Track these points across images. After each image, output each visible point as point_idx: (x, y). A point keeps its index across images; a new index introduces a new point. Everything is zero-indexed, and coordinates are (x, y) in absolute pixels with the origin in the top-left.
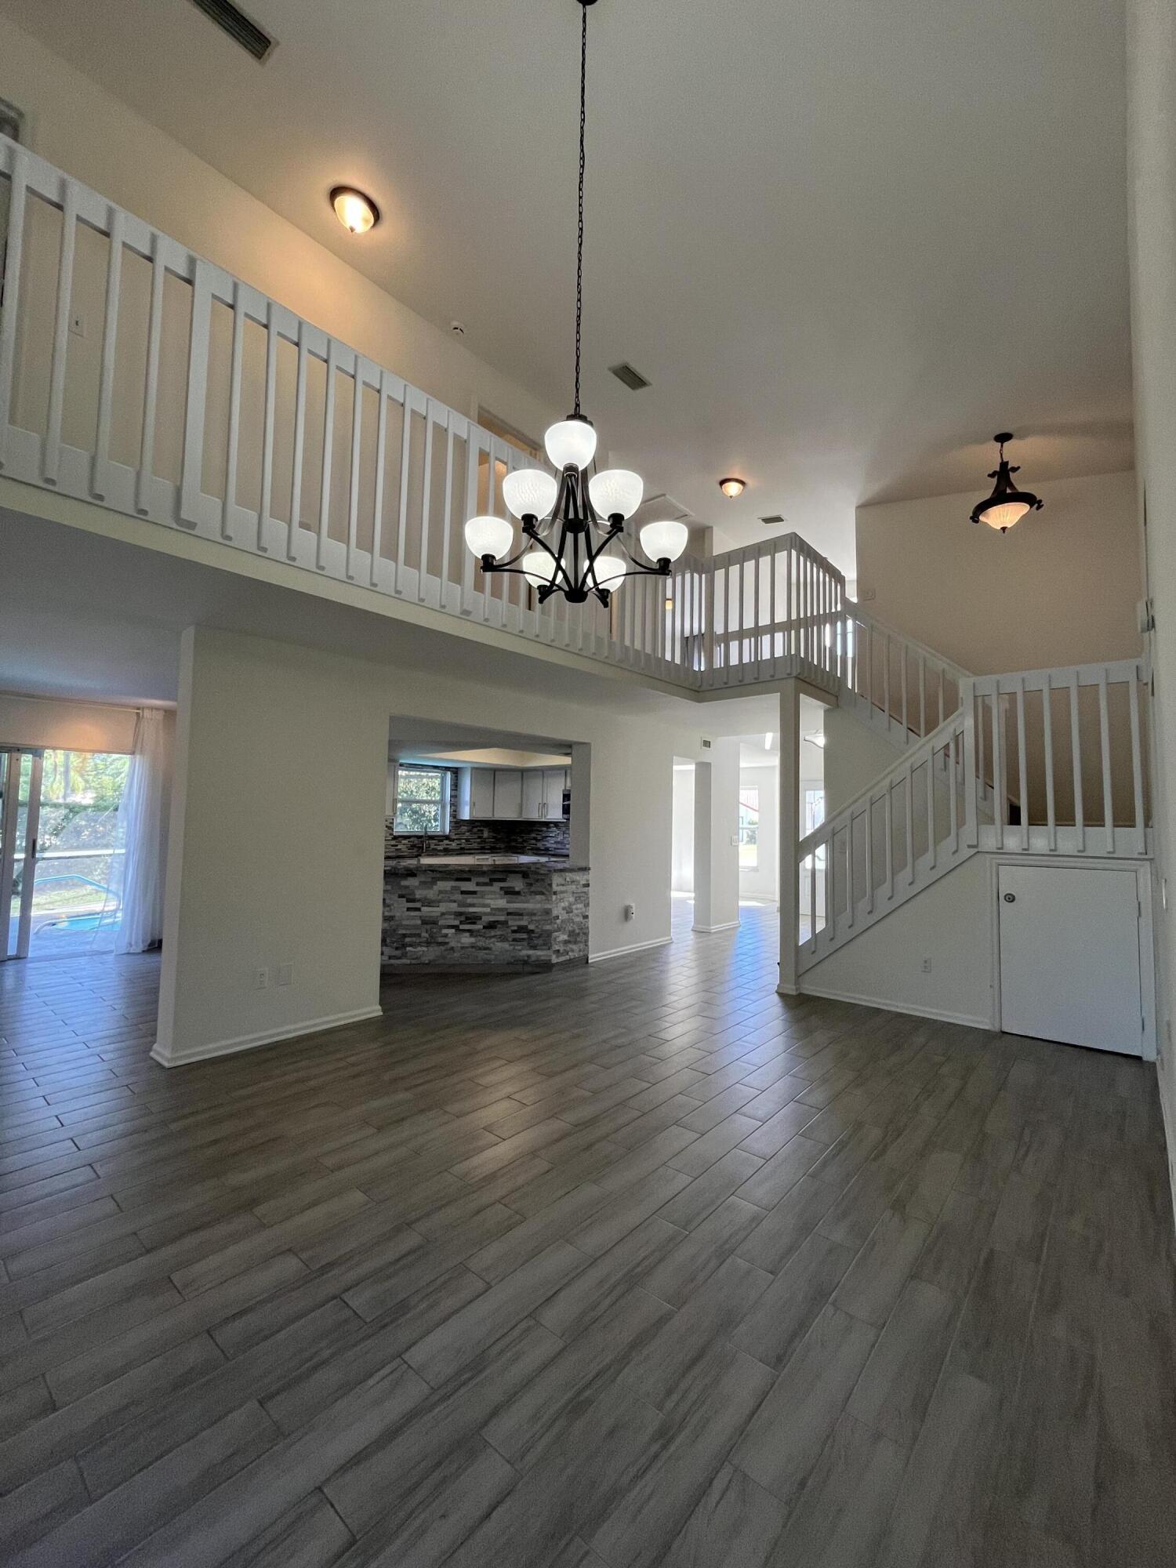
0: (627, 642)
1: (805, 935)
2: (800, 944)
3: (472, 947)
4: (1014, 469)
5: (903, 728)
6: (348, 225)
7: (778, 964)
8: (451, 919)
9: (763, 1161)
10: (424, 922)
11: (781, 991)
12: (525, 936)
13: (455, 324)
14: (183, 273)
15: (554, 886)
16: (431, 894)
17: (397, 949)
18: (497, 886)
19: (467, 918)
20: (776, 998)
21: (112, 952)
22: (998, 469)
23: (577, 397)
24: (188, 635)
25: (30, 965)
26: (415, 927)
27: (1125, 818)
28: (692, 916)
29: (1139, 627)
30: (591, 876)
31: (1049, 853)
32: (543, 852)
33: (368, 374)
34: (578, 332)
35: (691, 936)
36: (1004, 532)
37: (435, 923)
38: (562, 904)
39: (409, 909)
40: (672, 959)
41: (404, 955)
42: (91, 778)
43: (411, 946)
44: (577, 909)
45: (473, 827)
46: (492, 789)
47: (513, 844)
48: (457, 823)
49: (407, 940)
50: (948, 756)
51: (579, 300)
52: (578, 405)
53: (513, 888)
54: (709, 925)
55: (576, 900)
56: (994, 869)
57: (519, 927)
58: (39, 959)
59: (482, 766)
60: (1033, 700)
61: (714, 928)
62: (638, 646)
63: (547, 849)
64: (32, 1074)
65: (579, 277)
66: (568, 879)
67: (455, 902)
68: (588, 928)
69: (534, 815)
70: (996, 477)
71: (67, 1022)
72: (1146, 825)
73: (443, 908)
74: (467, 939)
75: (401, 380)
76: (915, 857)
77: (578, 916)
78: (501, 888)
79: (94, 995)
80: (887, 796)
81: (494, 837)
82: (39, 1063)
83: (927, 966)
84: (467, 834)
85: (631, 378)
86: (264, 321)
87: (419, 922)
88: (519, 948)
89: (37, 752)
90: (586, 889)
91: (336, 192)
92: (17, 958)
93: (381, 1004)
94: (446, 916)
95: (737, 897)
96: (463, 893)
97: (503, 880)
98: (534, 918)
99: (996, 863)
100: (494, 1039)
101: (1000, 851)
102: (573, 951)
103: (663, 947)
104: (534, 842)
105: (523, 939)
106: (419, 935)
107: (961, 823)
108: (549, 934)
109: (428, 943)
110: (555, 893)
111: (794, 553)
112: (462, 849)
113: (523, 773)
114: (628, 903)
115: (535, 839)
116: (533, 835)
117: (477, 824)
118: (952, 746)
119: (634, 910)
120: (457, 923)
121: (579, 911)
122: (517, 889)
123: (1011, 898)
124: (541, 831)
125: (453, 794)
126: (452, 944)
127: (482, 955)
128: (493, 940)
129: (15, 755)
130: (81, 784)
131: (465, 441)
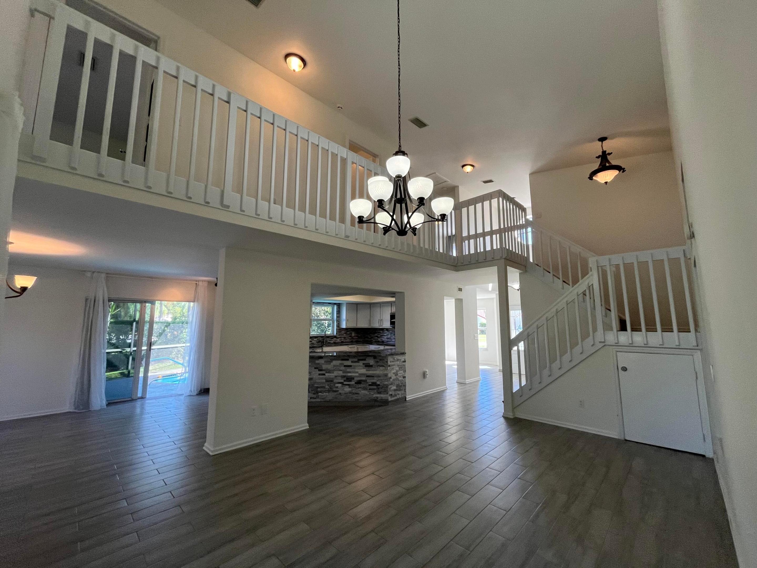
0: (422, 245)
1: (516, 388)
2: (514, 392)
3: (350, 393)
4: (609, 154)
5: (560, 282)
6: (292, 69)
7: (503, 401)
8: (339, 379)
9: (505, 512)
10: (327, 381)
11: (505, 416)
12: (375, 387)
13: (338, 105)
14: (226, 99)
15: (389, 363)
16: (329, 367)
17: (314, 394)
18: (361, 363)
19: (347, 379)
20: (502, 420)
21: (183, 394)
22: (601, 154)
23: (400, 143)
24: (223, 252)
25: (147, 401)
26: (323, 383)
27: (684, 328)
28: (456, 374)
29: (686, 236)
30: (406, 357)
31: (644, 346)
32: (381, 343)
33: (303, 134)
34: (399, 114)
35: (456, 385)
36: (606, 184)
37: (332, 381)
38: (393, 371)
39: (319, 374)
40: (448, 398)
41: (318, 397)
42: (171, 308)
43: (321, 392)
44: (400, 373)
45: (347, 331)
46: (356, 312)
47: (367, 339)
48: (340, 330)
49: (319, 389)
50: (586, 295)
51: (399, 100)
52: (400, 146)
53: (369, 363)
54: (465, 380)
55: (399, 369)
56: (615, 355)
57: (372, 383)
58: (151, 399)
59: (351, 302)
60: (629, 268)
61: (467, 381)
62: (427, 247)
63: (383, 342)
64: (151, 457)
65: (399, 89)
66: (395, 359)
67: (341, 370)
68: (405, 383)
69: (376, 325)
70: (600, 158)
71: (165, 431)
72: (696, 331)
73: (336, 373)
74: (347, 389)
75: (316, 134)
76: (572, 348)
77: (400, 377)
78: (363, 364)
79: (177, 417)
80: (555, 317)
81: (357, 336)
82: (154, 452)
83: (582, 404)
84: (345, 335)
85: (419, 123)
86: (259, 116)
87: (325, 381)
88: (373, 393)
89: (153, 303)
90: (404, 363)
91: (287, 56)
92: (142, 398)
93: (308, 423)
94: (337, 378)
95: (478, 364)
96: (345, 366)
97: (365, 360)
98: (379, 378)
99: (615, 351)
100: (363, 442)
101: (617, 344)
102: (399, 394)
103: (443, 391)
104: (376, 338)
105: (375, 389)
106: (324, 387)
107: (595, 330)
108: (387, 386)
109: (329, 391)
110: (389, 366)
111: (501, 199)
112: (342, 342)
113: (371, 305)
114: (425, 370)
115: (377, 336)
116: (376, 335)
117: (349, 330)
118: (587, 292)
119: (428, 373)
120: (342, 381)
121: (401, 374)
122: (371, 364)
123: (624, 369)
124: (380, 333)
125: (338, 316)
126: (340, 391)
127: (355, 397)
128: (360, 389)
129: (144, 304)
130: (166, 311)
131: (346, 159)
